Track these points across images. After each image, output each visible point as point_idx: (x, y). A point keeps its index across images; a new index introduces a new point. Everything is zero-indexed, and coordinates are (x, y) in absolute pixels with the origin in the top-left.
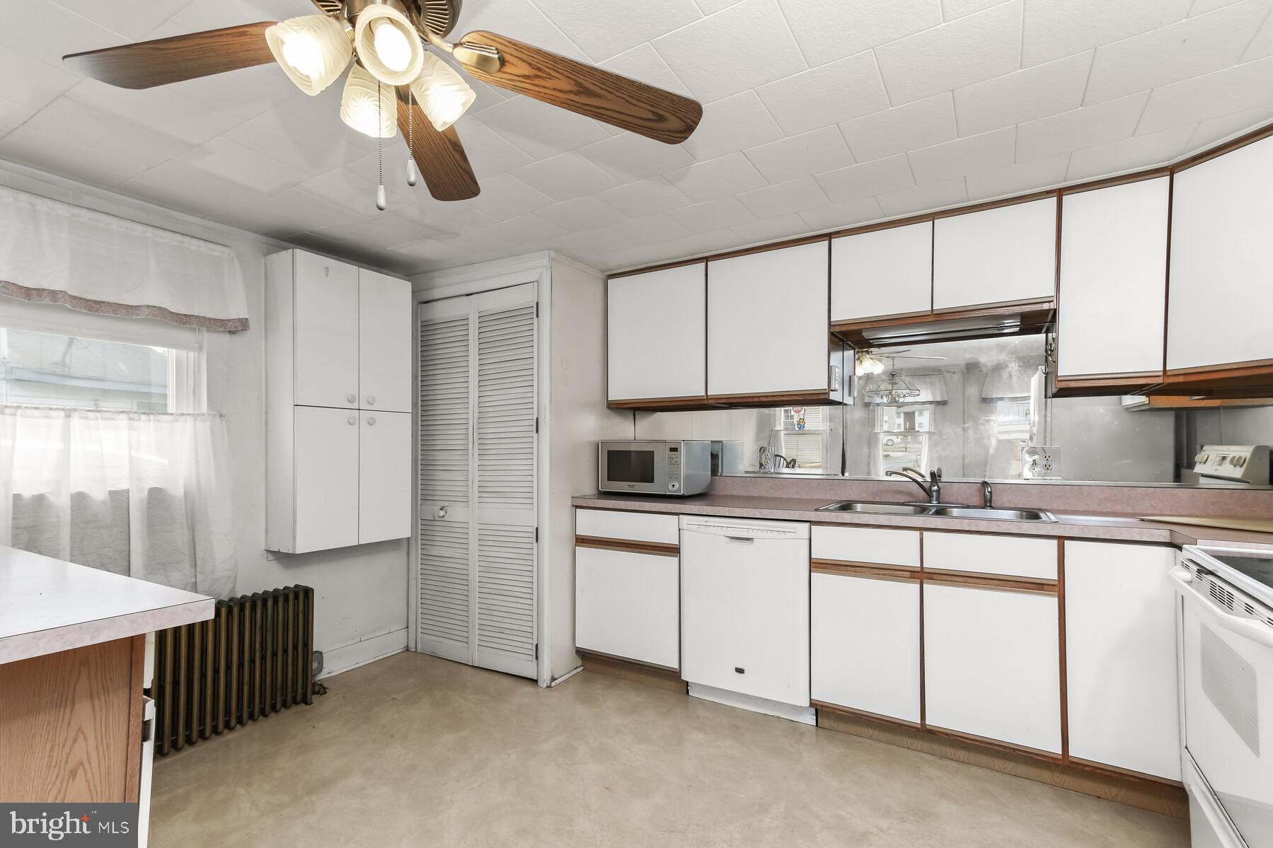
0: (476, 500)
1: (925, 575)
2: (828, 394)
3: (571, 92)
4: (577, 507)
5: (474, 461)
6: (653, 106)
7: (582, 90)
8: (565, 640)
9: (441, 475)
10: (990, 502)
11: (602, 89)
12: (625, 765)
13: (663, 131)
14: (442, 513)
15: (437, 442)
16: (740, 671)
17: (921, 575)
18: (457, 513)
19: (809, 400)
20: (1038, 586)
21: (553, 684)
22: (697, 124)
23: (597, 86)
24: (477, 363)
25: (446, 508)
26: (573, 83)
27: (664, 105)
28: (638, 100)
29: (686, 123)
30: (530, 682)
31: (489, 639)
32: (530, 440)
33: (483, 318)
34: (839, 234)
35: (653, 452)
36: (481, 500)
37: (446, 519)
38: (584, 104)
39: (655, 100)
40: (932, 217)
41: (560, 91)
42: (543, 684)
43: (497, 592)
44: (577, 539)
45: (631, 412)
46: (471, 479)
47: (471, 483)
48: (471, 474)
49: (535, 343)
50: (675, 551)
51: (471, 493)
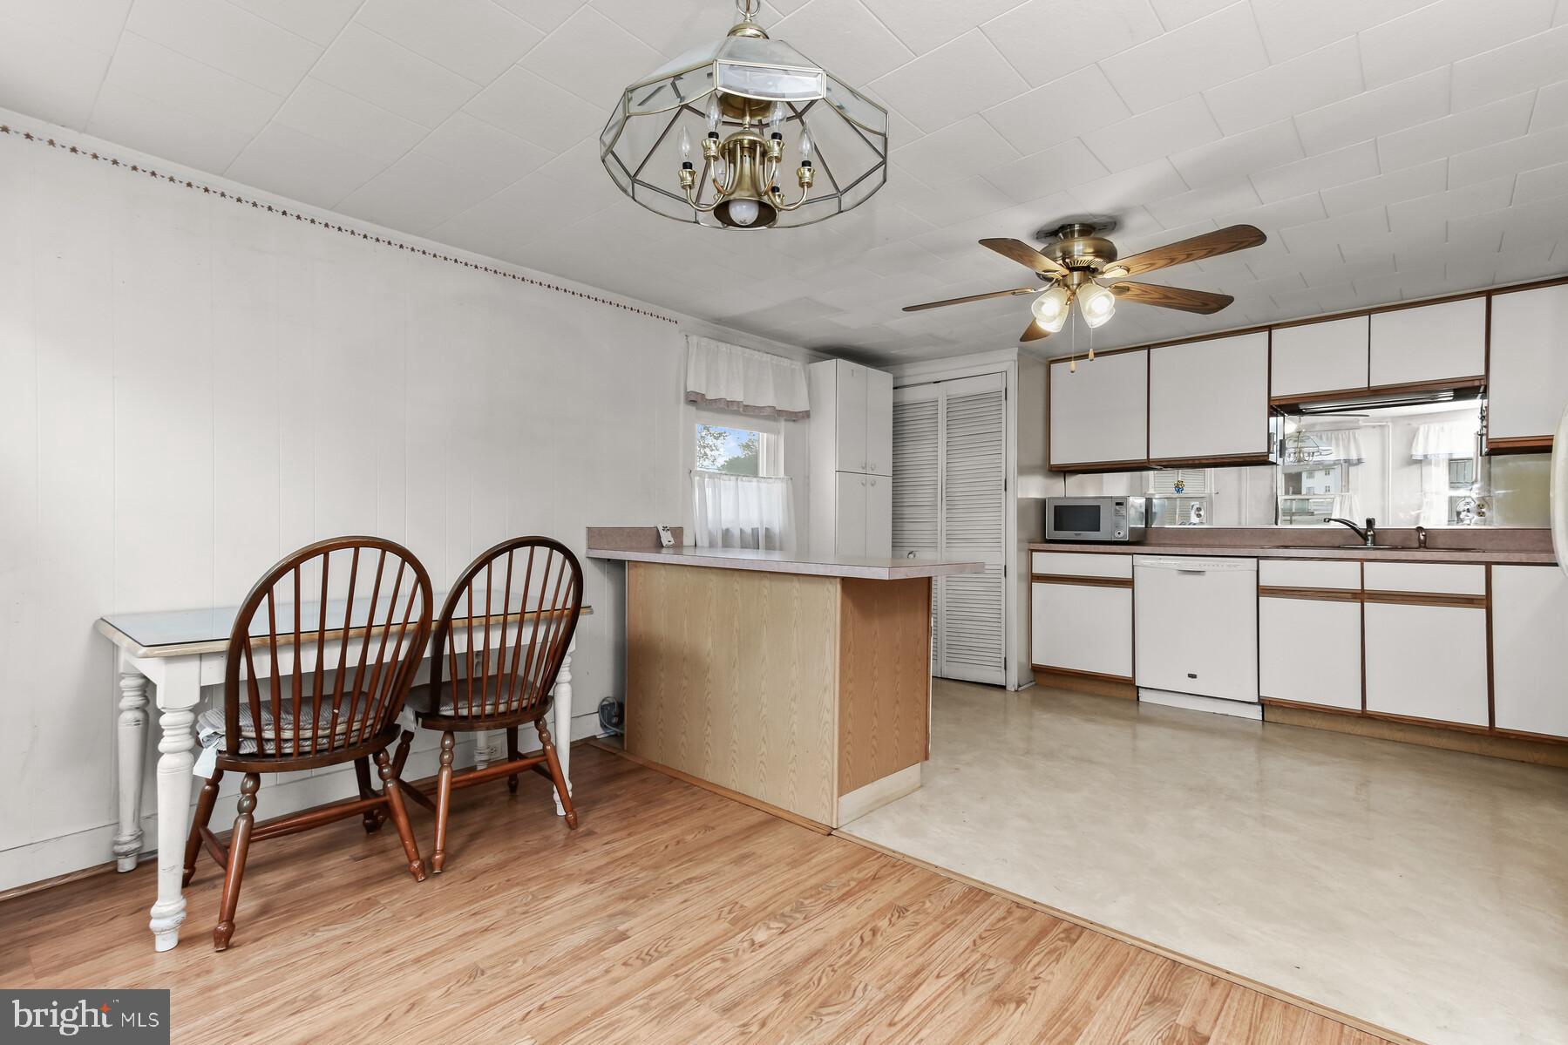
0: (944, 545)
1: (1366, 596)
2: (1268, 456)
4: (1032, 551)
5: (942, 515)
8: (1024, 660)
9: (908, 526)
10: (1425, 543)
14: (911, 556)
15: (905, 500)
16: (1192, 676)
17: (1362, 596)
19: (1249, 461)
20: (1468, 601)
21: (1020, 689)
24: (945, 436)
30: (999, 688)
31: (956, 656)
32: (999, 497)
33: (950, 401)
34: (1278, 326)
35: (1099, 507)
36: (948, 545)
40: (1369, 312)
42: (1011, 687)
43: (964, 618)
44: (1032, 576)
45: (1063, 474)
46: (939, 529)
47: (939, 532)
48: (939, 525)
49: (1004, 420)
50: (1128, 583)
51: (939, 540)
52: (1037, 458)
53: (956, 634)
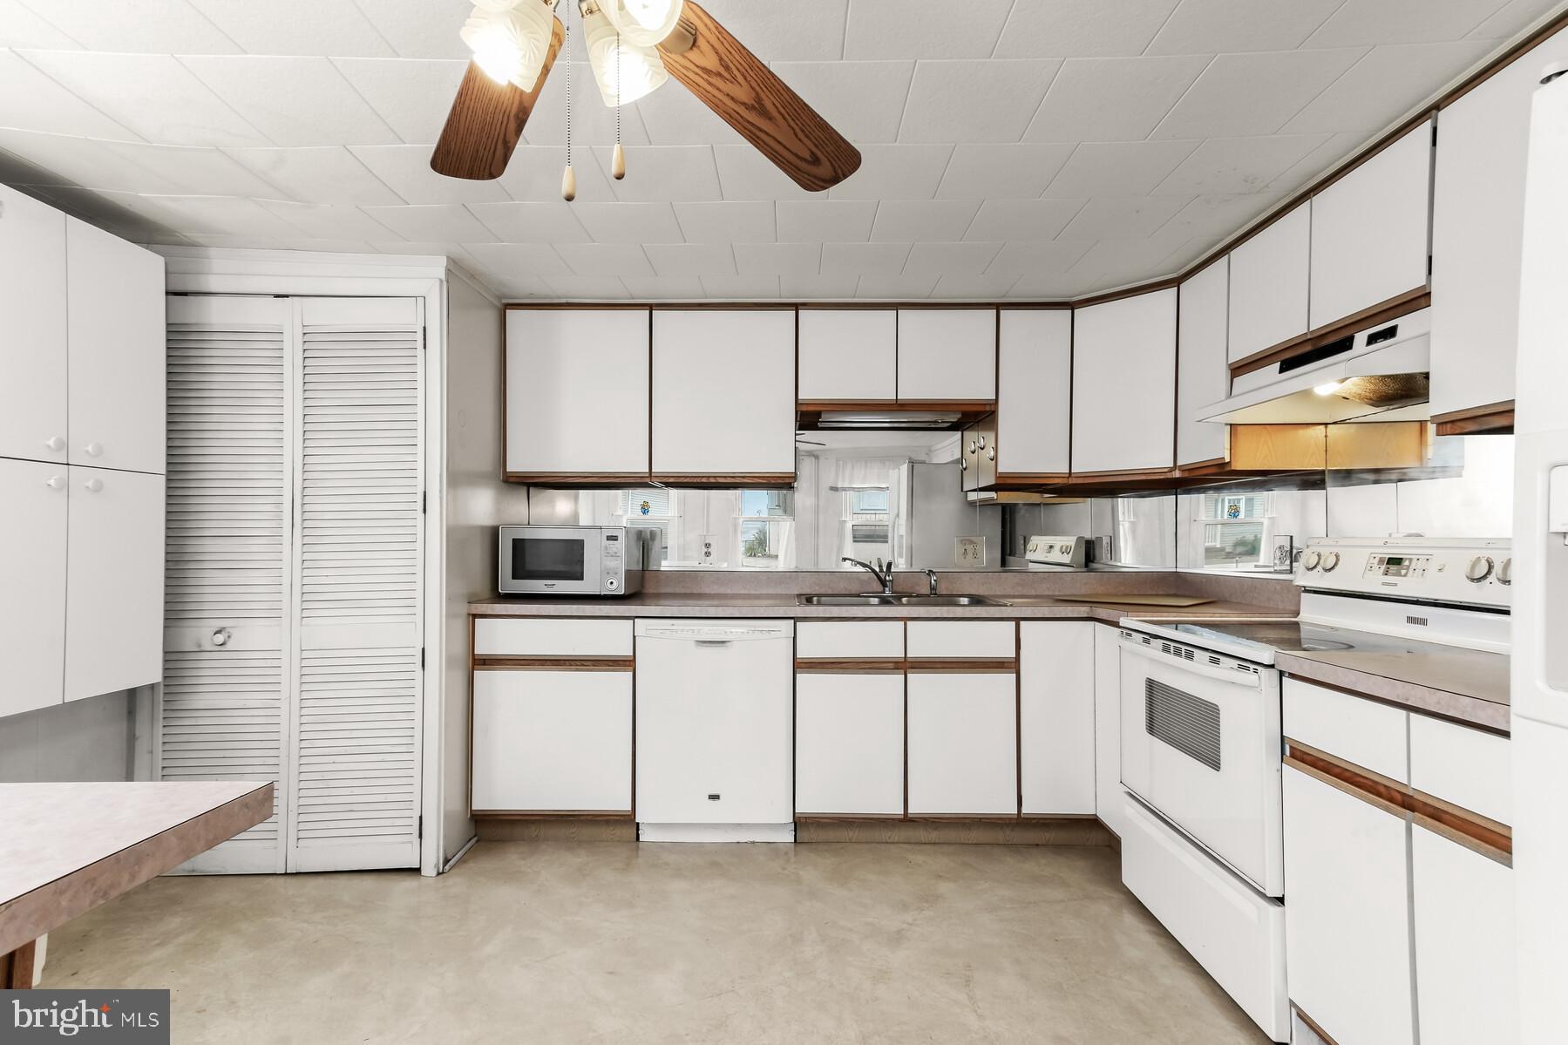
1: (909, 665)
3: (744, 104)
4: (475, 616)
5: (292, 555)
6: (816, 146)
7: (759, 107)
8: (457, 805)
11: (780, 112)
12: (616, 940)
13: (809, 175)
14: (220, 638)
16: (714, 797)
17: (905, 666)
18: (251, 637)
19: (773, 484)
21: (447, 867)
22: (845, 177)
23: (776, 107)
25: (228, 630)
26: (753, 95)
27: (828, 150)
28: (807, 136)
29: (835, 172)
30: (404, 874)
31: (320, 825)
32: (411, 523)
33: (309, 336)
34: (806, 306)
35: (582, 541)
37: (228, 647)
38: (748, 122)
39: (823, 141)
40: (897, 307)
41: (733, 99)
42: (429, 870)
43: (342, 750)
44: (474, 660)
45: (525, 489)
46: (286, 581)
47: (286, 588)
48: (286, 573)
49: (420, 385)
50: (627, 663)
51: (285, 605)
52: (484, 459)
53: (321, 784)
